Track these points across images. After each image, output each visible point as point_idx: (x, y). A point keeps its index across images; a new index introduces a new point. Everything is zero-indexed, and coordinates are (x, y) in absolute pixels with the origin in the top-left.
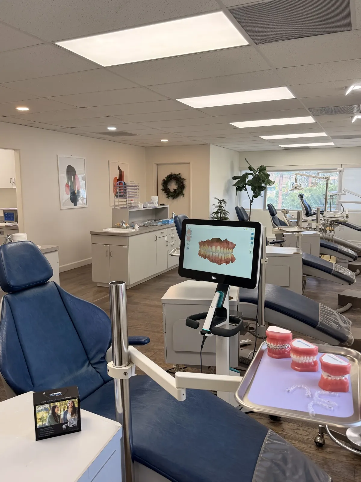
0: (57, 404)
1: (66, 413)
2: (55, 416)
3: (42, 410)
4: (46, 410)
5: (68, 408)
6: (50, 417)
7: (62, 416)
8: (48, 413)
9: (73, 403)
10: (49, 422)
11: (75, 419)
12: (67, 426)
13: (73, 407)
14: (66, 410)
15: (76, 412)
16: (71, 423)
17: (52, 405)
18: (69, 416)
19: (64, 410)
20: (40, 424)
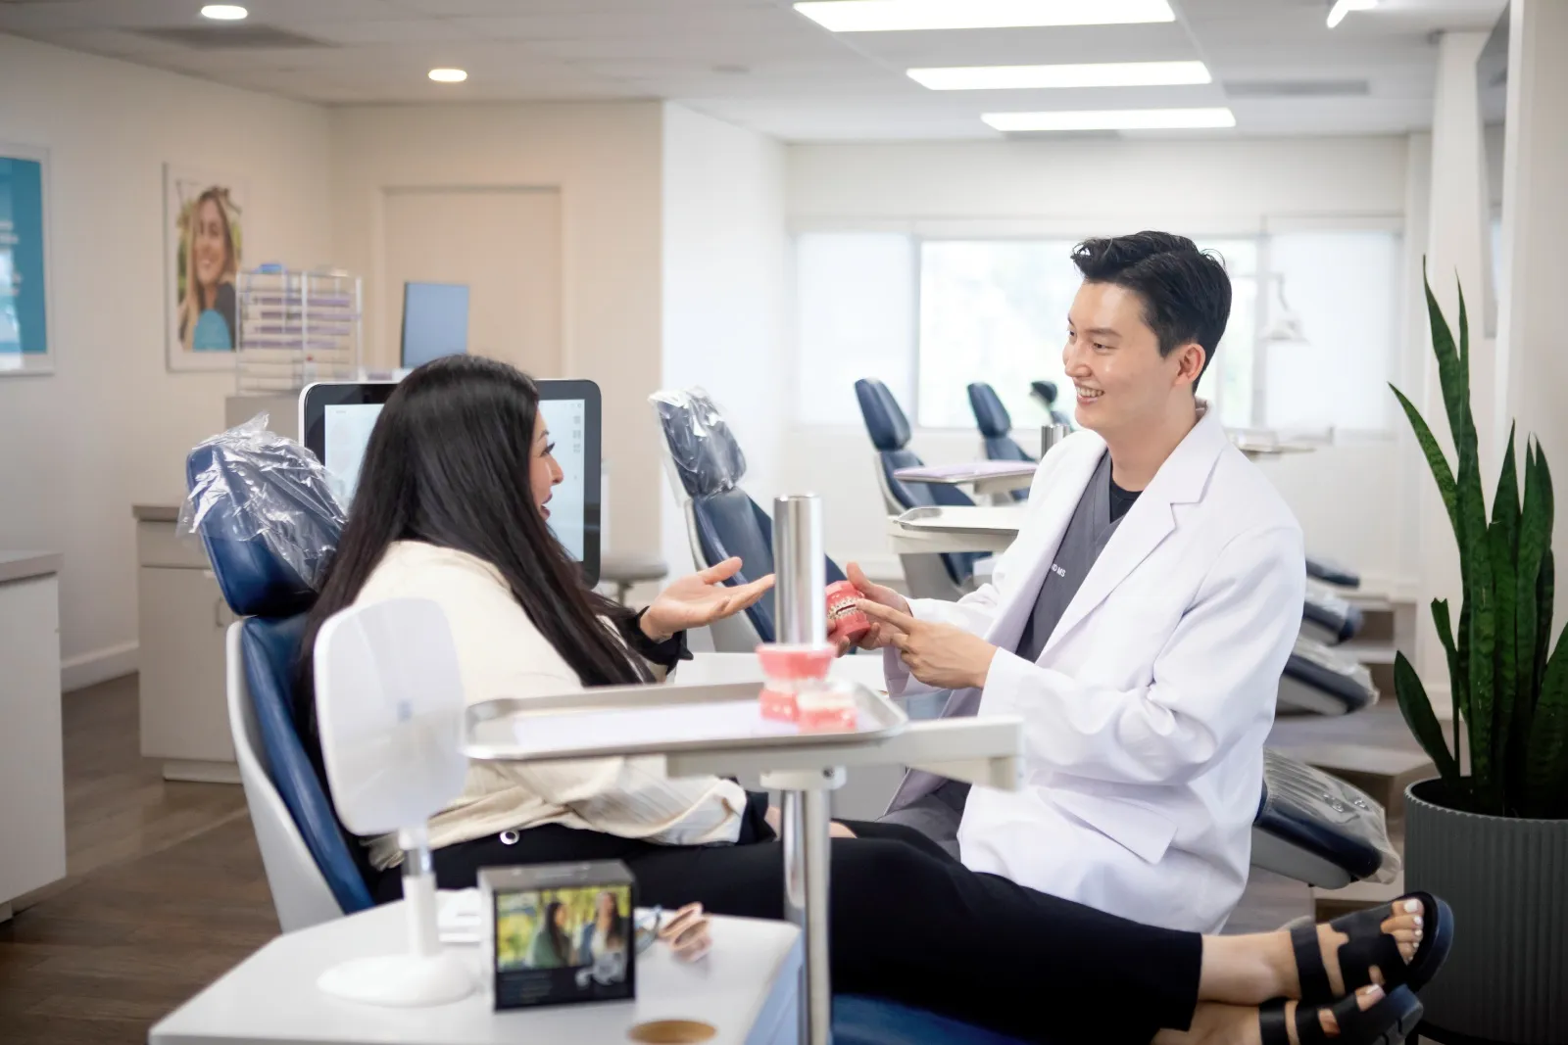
0: (564, 896)
1: (589, 932)
2: (554, 936)
3: (517, 911)
4: (529, 911)
5: (597, 915)
6: (541, 937)
7: (577, 942)
8: (535, 923)
9: (614, 898)
10: (537, 956)
11: (617, 956)
12: (592, 979)
13: (614, 914)
14: (590, 920)
15: (623, 931)
16: (604, 969)
17: (548, 896)
18: (598, 943)
19: (584, 920)
20: (508, 957)
